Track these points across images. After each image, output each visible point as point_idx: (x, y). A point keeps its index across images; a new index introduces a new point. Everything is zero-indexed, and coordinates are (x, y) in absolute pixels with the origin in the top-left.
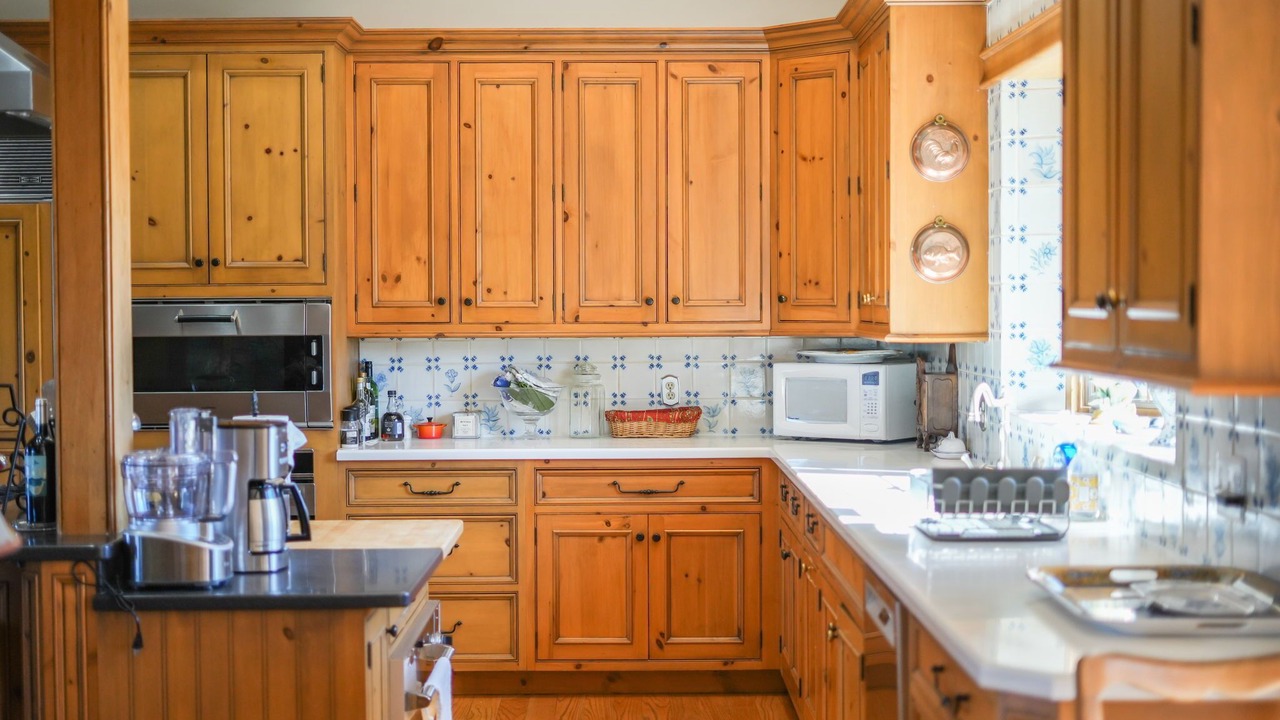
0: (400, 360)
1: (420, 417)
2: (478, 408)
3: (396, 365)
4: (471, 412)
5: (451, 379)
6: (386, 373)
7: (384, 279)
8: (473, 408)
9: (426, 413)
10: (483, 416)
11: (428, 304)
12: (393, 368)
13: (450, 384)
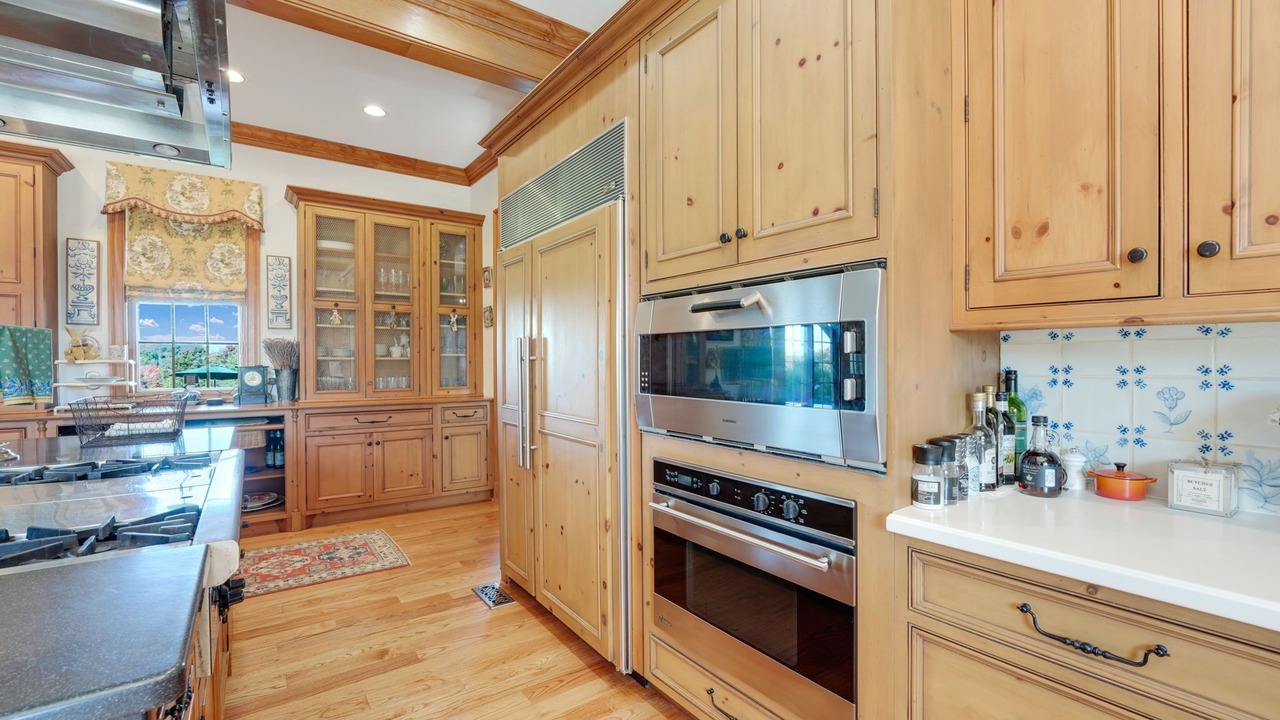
0: (1067, 370)
1: (1102, 459)
2: (1230, 459)
3: (1061, 377)
4: (1216, 464)
5: (1171, 403)
6: (1043, 387)
7: (1017, 233)
8: (1220, 456)
9: (1116, 455)
10: (1244, 474)
11: (1108, 265)
12: (1055, 382)
13: (1166, 411)
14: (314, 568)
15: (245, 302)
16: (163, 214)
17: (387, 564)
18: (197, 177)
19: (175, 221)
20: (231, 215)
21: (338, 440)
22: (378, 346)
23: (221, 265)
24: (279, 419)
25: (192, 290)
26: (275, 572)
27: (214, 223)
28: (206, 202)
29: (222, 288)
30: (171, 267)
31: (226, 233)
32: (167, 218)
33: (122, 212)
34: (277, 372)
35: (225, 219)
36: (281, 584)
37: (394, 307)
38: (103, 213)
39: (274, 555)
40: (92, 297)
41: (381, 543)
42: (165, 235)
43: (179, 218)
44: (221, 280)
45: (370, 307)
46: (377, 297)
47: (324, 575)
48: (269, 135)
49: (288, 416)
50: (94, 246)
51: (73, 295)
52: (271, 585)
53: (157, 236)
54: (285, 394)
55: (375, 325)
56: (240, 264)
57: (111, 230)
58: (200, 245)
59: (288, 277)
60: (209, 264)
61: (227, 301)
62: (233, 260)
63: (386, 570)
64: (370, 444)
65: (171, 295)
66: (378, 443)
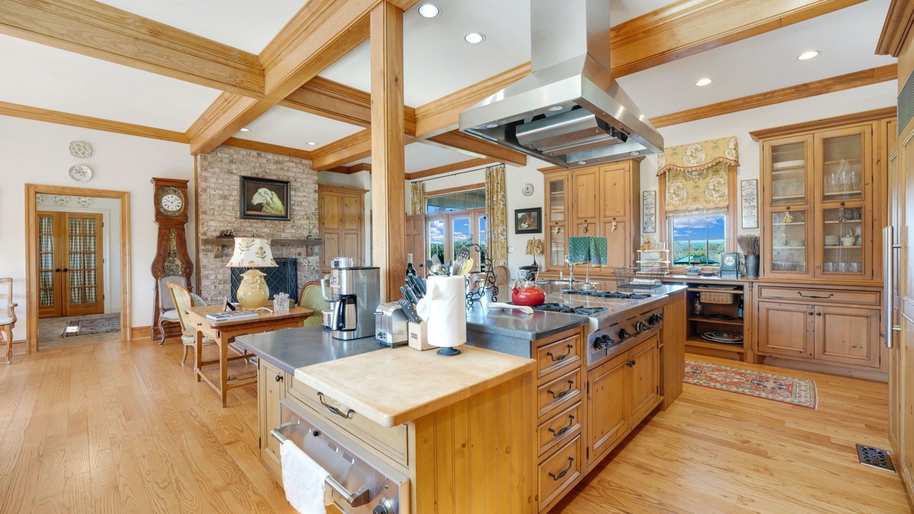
14: (743, 385)
15: (728, 213)
16: (682, 169)
17: (796, 401)
18: (699, 144)
19: (688, 172)
20: (717, 161)
21: (784, 307)
22: (827, 237)
23: (714, 192)
24: (741, 288)
25: (697, 210)
26: (719, 379)
27: (708, 168)
28: (704, 157)
29: (714, 206)
30: (687, 198)
31: (716, 172)
32: (684, 171)
33: (665, 173)
34: (746, 257)
35: (714, 164)
36: (718, 385)
37: (843, 204)
38: (657, 176)
39: (726, 370)
40: (653, 218)
41: (804, 389)
42: (684, 181)
43: (690, 170)
44: (713, 201)
45: (819, 207)
46: (825, 198)
47: (746, 391)
48: (741, 102)
49: (746, 286)
50: (653, 193)
51: (646, 219)
52: (712, 384)
53: (681, 182)
54: (751, 272)
55: (824, 220)
56: (725, 190)
57: (660, 184)
58: (702, 183)
59: (756, 193)
60: (706, 193)
61: (717, 213)
62: (721, 188)
63: (793, 404)
64: (812, 314)
65: (687, 214)
66: (819, 314)
